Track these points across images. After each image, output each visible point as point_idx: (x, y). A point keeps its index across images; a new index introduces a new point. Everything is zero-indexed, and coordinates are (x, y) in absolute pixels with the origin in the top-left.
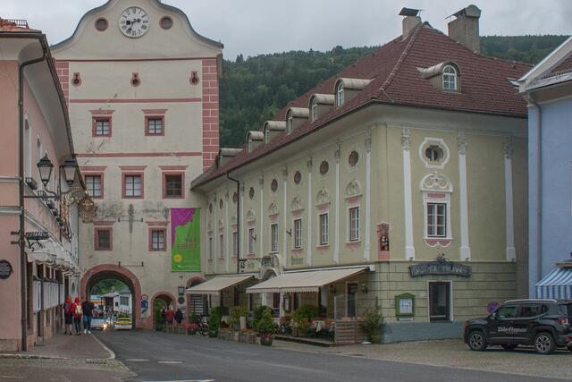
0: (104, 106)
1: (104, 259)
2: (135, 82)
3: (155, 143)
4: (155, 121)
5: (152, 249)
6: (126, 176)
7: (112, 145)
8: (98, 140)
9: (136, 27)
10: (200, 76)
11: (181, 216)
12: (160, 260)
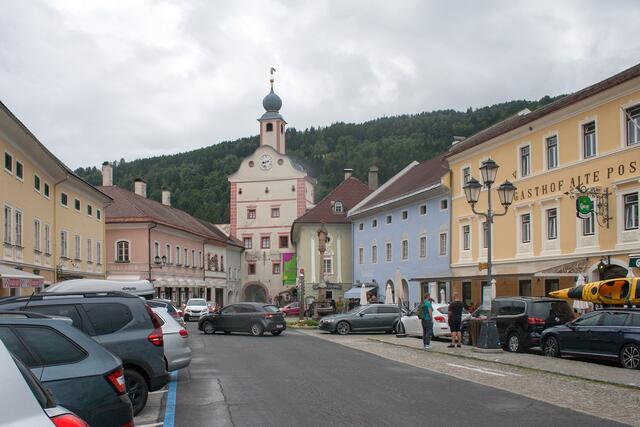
0: (253, 204)
1: (253, 278)
2: (267, 192)
3: (275, 221)
4: (275, 210)
5: (274, 273)
6: (263, 238)
7: (256, 223)
8: (250, 220)
9: (267, 165)
10: (296, 187)
11: (288, 257)
12: (278, 278)
